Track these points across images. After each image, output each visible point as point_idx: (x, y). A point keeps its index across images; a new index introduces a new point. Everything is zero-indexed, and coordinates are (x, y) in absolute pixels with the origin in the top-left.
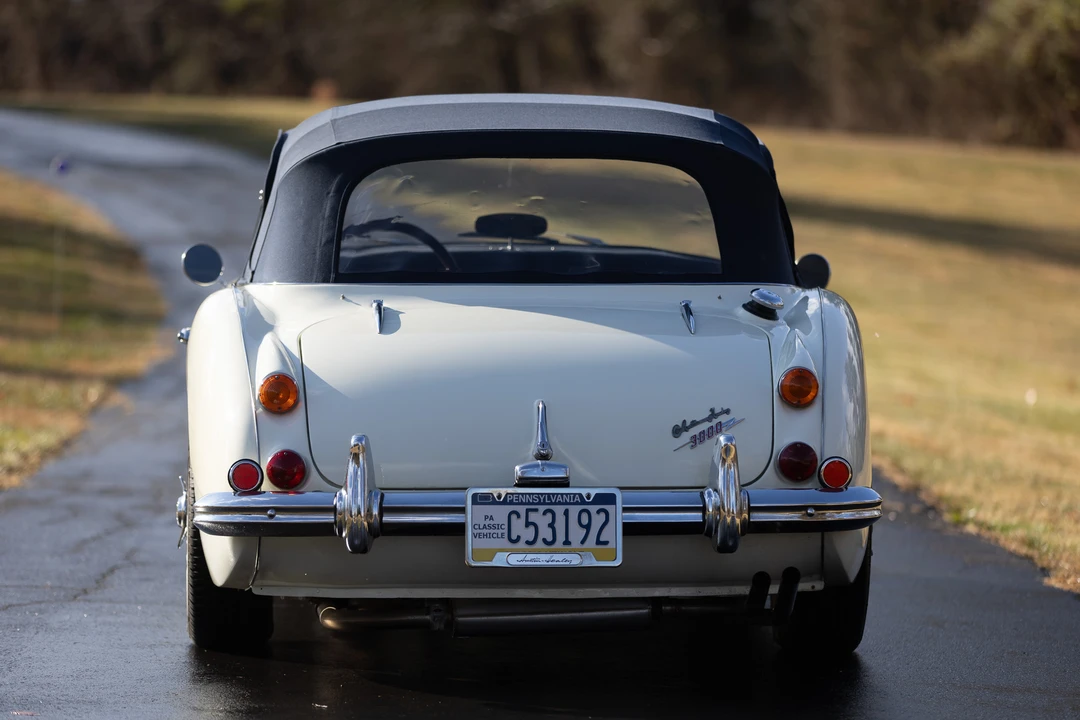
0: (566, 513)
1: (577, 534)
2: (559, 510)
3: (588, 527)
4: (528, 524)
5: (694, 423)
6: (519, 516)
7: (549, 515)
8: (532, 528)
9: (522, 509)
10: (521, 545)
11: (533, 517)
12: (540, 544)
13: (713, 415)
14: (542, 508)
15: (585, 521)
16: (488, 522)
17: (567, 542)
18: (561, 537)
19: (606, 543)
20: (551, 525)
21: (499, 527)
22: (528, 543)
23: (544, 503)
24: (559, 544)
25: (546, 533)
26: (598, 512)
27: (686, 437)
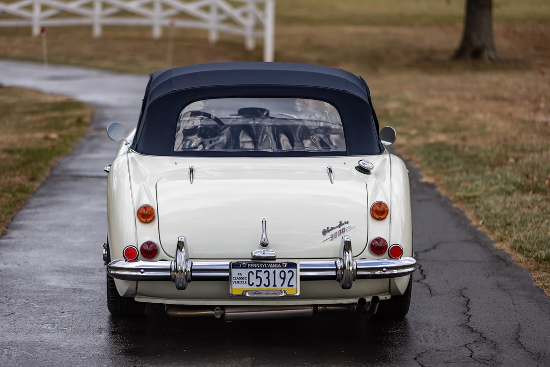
0: (274, 272)
1: (279, 282)
2: (271, 271)
3: (284, 279)
4: (257, 277)
5: (332, 229)
6: (253, 274)
7: (267, 273)
8: (259, 279)
9: (254, 271)
10: (254, 287)
11: (260, 274)
12: (262, 287)
13: (341, 224)
14: (264, 270)
15: (283, 276)
16: (239, 276)
17: (275, 286)
18: (272, 283)
19: (292, 286)
20: (268, 278)
21: (245, 278)
22: (257, 286)
23: (265, 268)
24: (271, 287)
25: (265, 281)
26: (289, 272)
27: (328, 235)
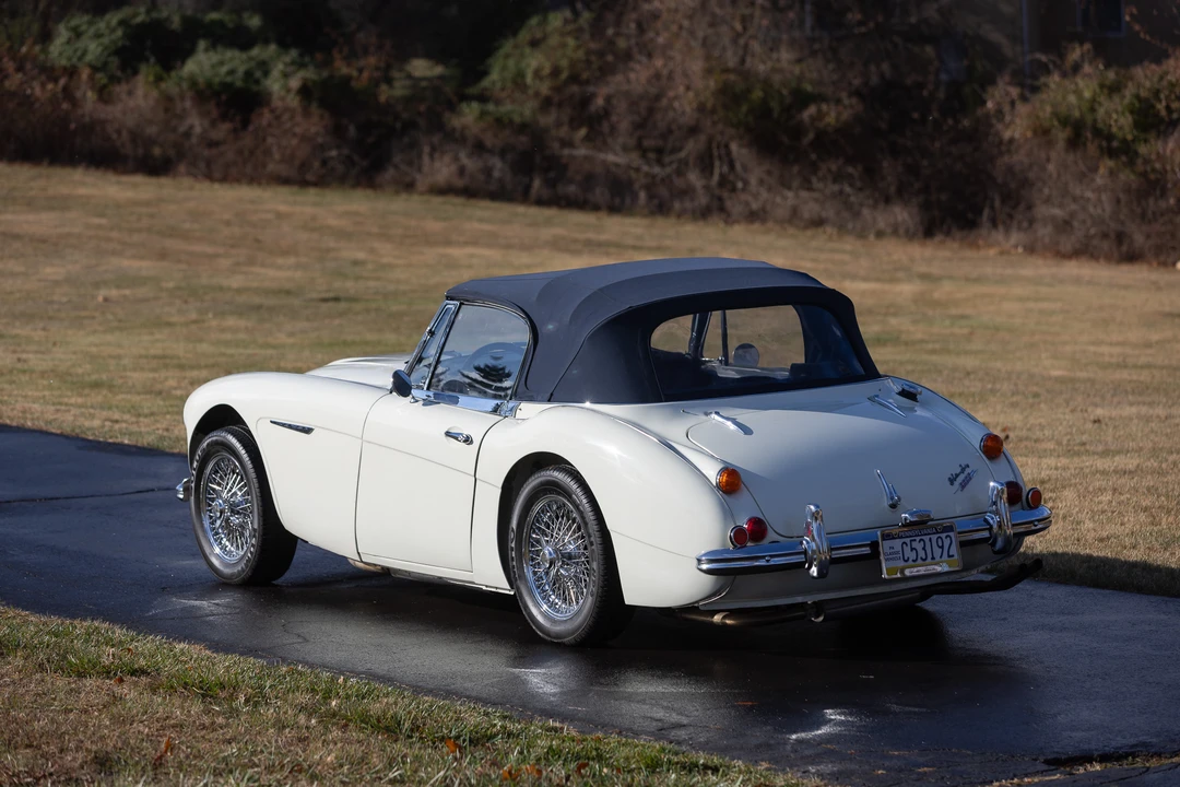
0: (931, 540)
1: (937, 552)
2: (926, 538)
3: (942, 547)
4: (912, 549)
5: (957, 475)
6: (907, 545)
7: (922, 543)
8: (914, 552)
9: (908, 540)
10: (910, 562)
11: (915, 545)
12: (919, 561)
13: (963, 470)
14: (918, 539)
15: (940, 544)
16: (891, 551)
17: (933, 558)
18: (930, 556)
19: (953, 556)
20: (924, 549)
21: (898, 553)
22: (913, 561)
23: (919, 535)
24: (929, 560)
25: (922, 554)
26: (947, 537)
27: (957, 483)
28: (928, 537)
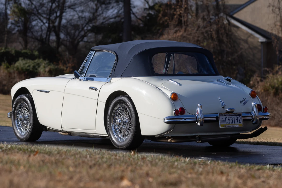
0: (234, 117)
1: (236, 121)
2: (233, 117)
3: (237, 120)
4: (228, 120)
6: (227, 118)
7: (231, 118)
8: (229, 120)
9: (227, 117)
10: (228, 124)
11: (229, 118)
12: (231, 123)
14: (230, 117)
15: (237, 119)
16: (222, 119)
17: (235, 123)
18: (234, 122)
19: (241, 123)
20: (232, 120)
21: (224, 120)
22: (229, 123)
23: (231, 116)
24: (233, 123)
25: (231, 121)
27: (242, 103)
28: (233, 116)
